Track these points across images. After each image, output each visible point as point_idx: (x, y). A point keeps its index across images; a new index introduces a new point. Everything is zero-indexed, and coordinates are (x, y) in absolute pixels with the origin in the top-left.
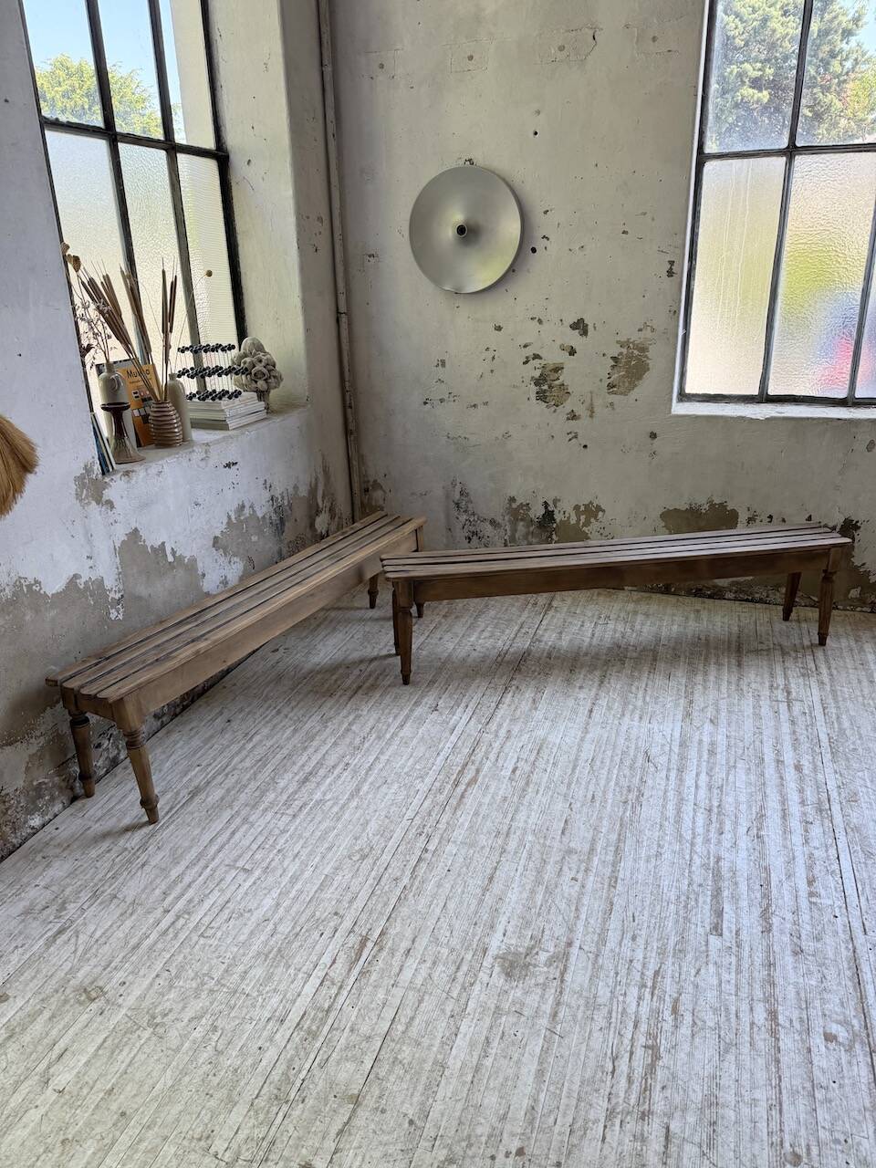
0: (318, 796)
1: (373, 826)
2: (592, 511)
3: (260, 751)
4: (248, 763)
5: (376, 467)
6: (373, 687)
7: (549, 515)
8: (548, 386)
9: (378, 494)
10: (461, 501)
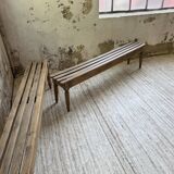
0: (83, 163)
1: (109, 164)
2: (81, 47)
3: (49, 156)
4: (50, 162)
5: (14, 45)
6: (61, 116)
7: (71, 51)
8: (66, 13)
9: (16, 54)
10: (45, 51)
